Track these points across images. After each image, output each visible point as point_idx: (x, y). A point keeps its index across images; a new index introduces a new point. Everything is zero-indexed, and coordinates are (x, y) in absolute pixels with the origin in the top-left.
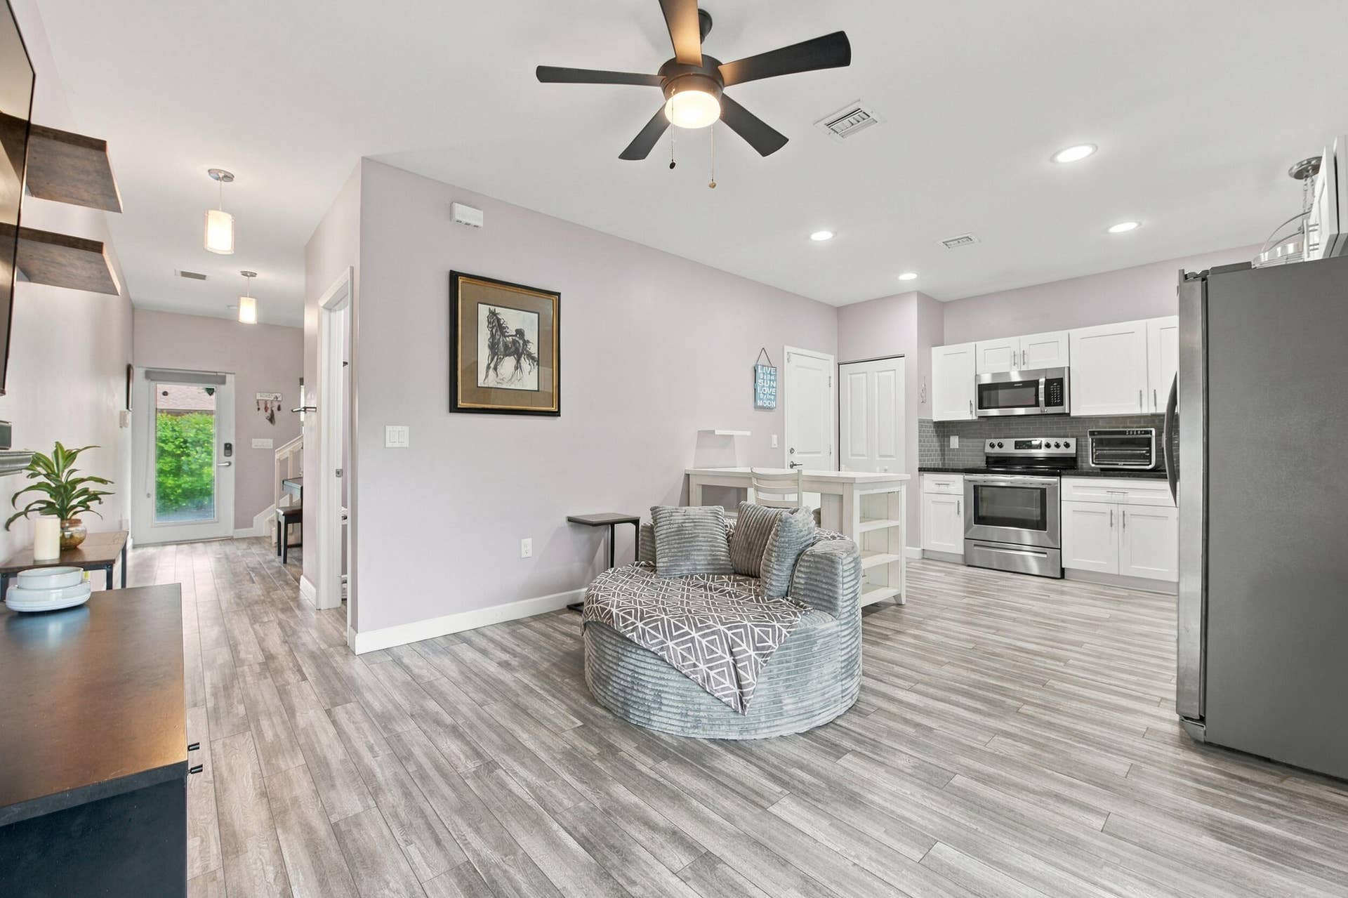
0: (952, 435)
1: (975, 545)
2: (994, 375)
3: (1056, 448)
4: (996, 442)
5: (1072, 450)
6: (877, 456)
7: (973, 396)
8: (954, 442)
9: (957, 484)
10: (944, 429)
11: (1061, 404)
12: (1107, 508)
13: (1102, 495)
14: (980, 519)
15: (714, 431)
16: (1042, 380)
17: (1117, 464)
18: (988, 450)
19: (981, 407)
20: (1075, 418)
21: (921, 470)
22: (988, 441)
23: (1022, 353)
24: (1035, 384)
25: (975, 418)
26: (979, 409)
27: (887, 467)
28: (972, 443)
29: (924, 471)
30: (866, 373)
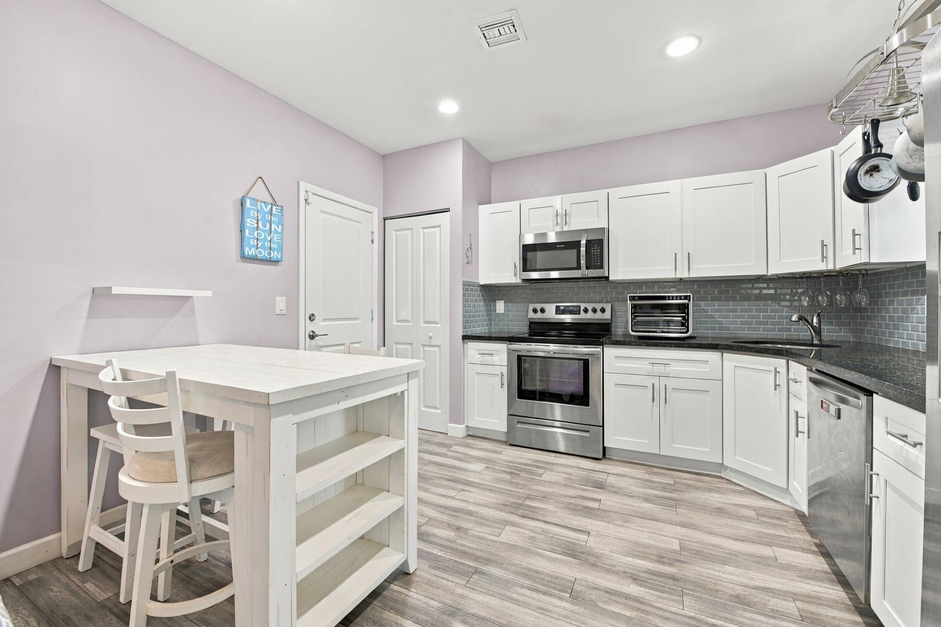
0: (499, 300)
1: (518, 422)
2: (537, 236)
3: (592, 313)
4: (539, 306)
5: (607, 315)
6: (422, 322)
7: (516, 257)
8: (500, 307)
9: (500, 353)
10: (492, 292)
11: (601, 267)
12: (649, 382)
13: (645, 366)
14: (524, 394)
15: (111, 288)
16: (583, 242)
17: (656, 332)
18: (531, 315)
19: (525, 270)
20: (614, 282)
21: (465, 338)
22: (531, 307)
23: (564, 212)
24: (576, 245)
25: (519, 281)
26: (523, 272)
27: (431, 335)
28: (517, 308)
29: (469, 339)
30: (411, 229)
